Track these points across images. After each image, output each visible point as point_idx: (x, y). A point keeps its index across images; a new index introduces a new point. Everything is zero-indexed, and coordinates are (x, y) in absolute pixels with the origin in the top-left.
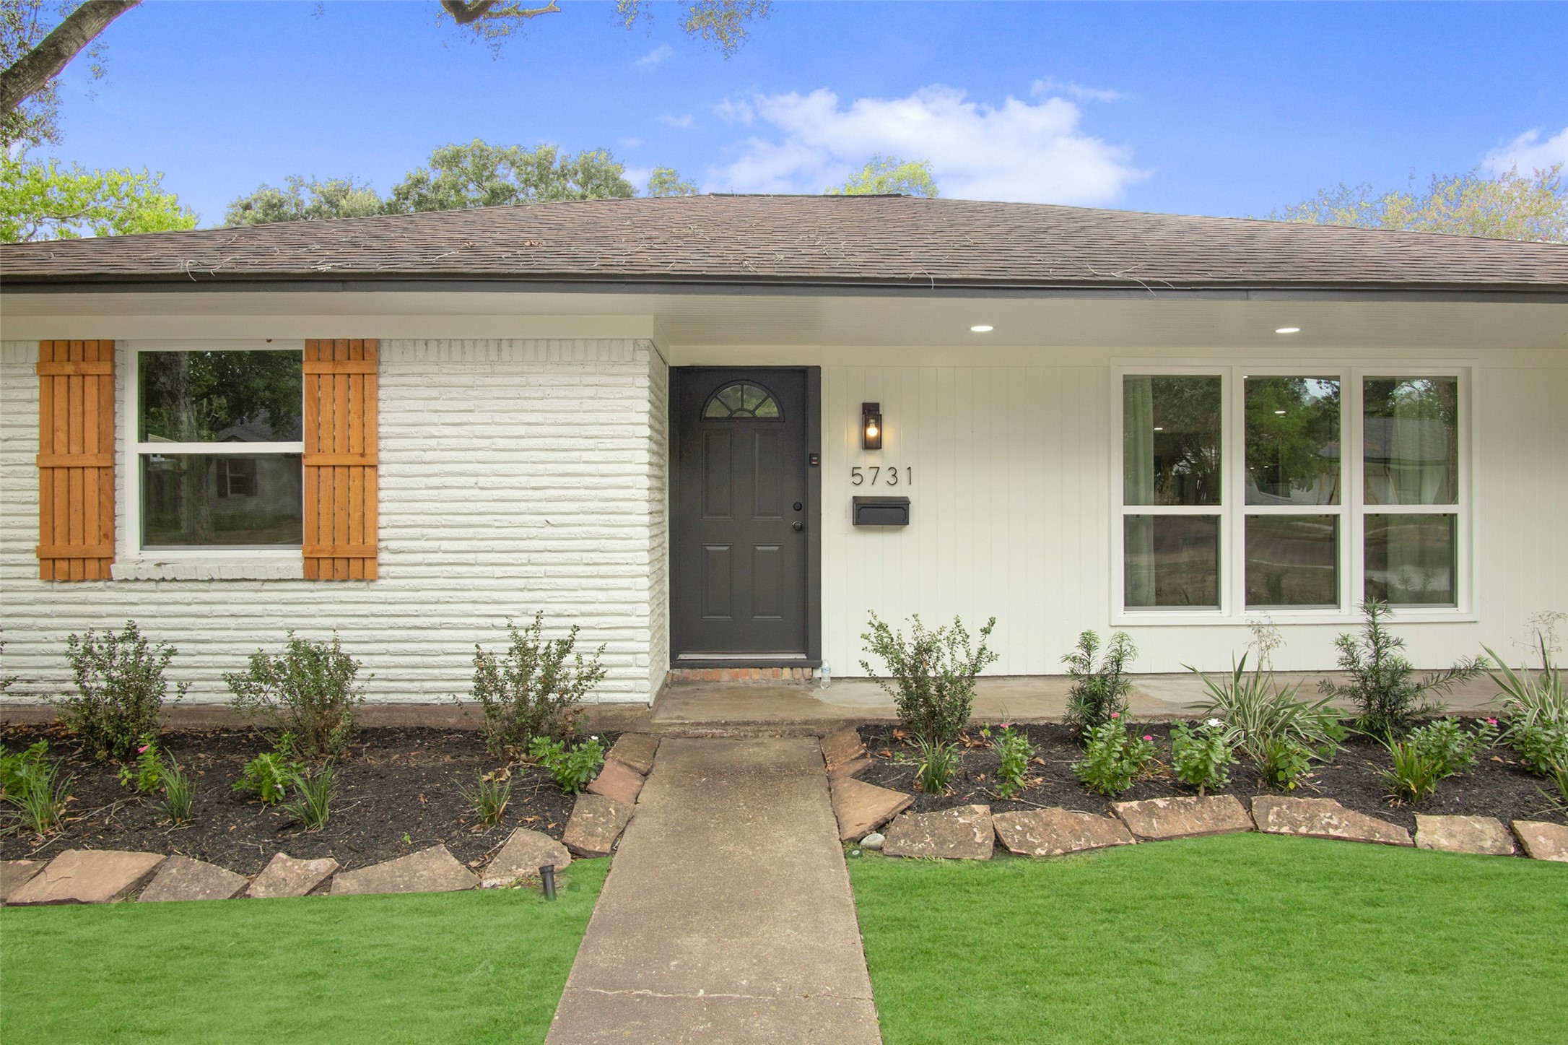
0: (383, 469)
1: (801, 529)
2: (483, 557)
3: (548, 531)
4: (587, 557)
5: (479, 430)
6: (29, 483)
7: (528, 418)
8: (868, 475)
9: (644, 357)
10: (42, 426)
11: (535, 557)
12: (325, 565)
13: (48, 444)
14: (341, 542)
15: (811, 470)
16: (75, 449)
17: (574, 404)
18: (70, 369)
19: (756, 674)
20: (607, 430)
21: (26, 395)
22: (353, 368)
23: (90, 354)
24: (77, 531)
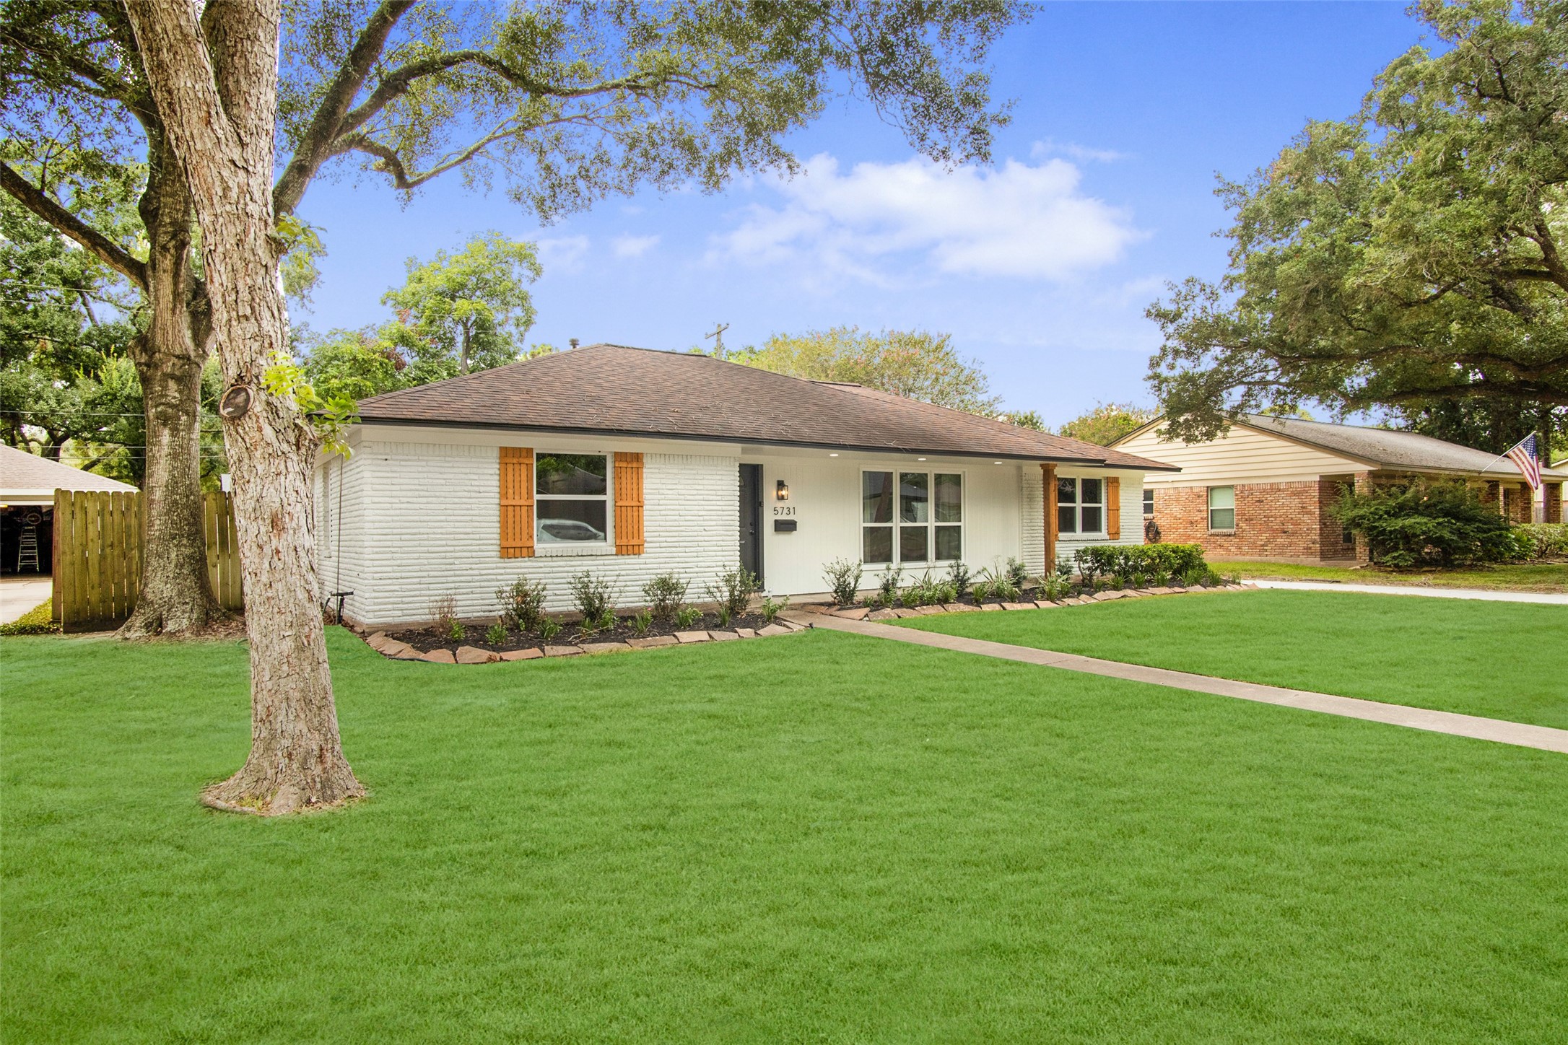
0: (645, 508)
1: (753, 534)
2: (681, 544)
4: (718, 544)
5: (679, 492)
6: (493, 514)
7: (698, 487)
8: (779, 510)
9: (737, 463)
10: (500, 487)
11: (700, 544)
12: (624, 548)
13: (503, 494)
14: (628, 538)
15: (759, 509)
16: (517, 498)
17: (713, 482)
18: (514, 461)
20: (725, 493)
21: (492, 471)
22: (635, 465)
23: (524, 454)
24: (518, 535)
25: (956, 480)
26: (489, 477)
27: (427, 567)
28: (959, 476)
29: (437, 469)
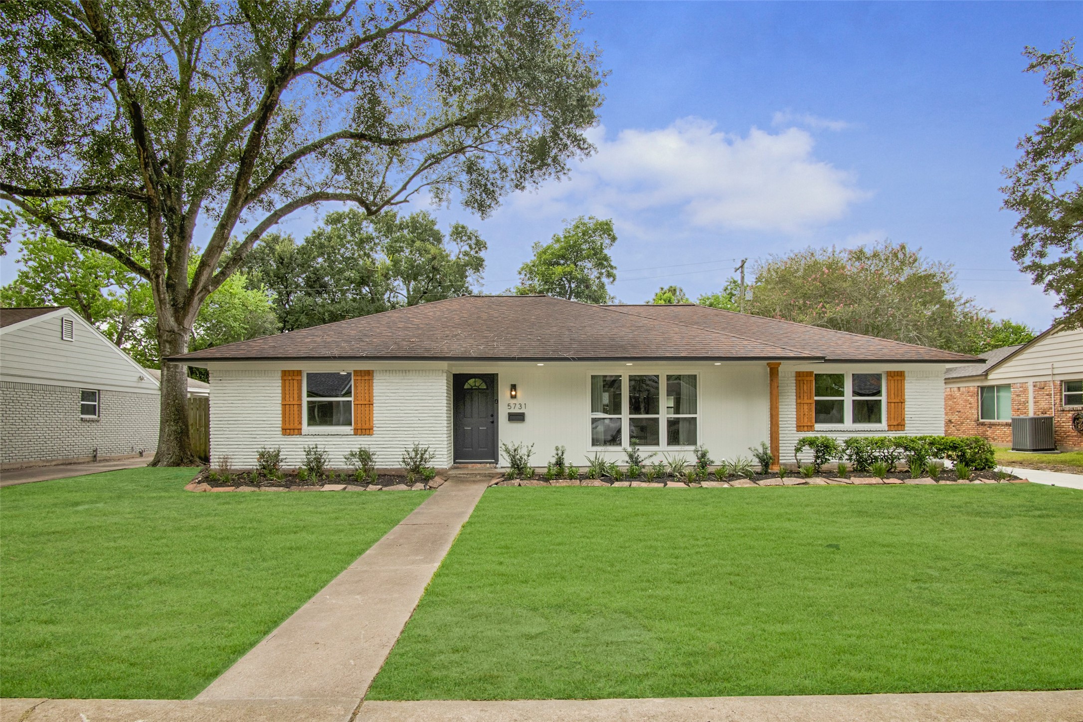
0: (374, 405)
1: (493, 422)
2: (402, 429)
3: (419, 422)
4: (430, 429)
5: (400, 394)
6: (278, 409)
7: (414, 391)
8: (513, 406)
9: (445, 375)
10: (282, 393)
11: (416, 429)
12: (359, 431)
13: (284, 398)
14: (363, 425)
15: (495, 405)
16: (291, 400)
17: (426, 387)
18: (290, 378)
19: (479, 465)
20: (435, 394)
21: (277, 385)
22: (366, 378)
23: (296, 374)
24: (292, 421)
25: (693, 379)
26: (276, 388)
27: (242, 439)
28: (695, 376)
29: (247, 384)
